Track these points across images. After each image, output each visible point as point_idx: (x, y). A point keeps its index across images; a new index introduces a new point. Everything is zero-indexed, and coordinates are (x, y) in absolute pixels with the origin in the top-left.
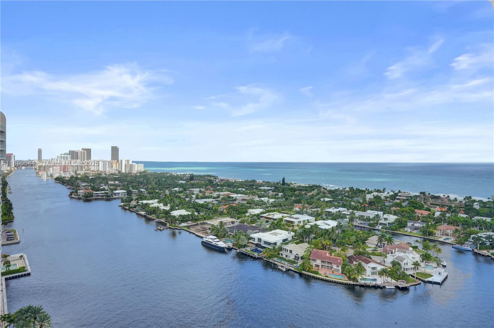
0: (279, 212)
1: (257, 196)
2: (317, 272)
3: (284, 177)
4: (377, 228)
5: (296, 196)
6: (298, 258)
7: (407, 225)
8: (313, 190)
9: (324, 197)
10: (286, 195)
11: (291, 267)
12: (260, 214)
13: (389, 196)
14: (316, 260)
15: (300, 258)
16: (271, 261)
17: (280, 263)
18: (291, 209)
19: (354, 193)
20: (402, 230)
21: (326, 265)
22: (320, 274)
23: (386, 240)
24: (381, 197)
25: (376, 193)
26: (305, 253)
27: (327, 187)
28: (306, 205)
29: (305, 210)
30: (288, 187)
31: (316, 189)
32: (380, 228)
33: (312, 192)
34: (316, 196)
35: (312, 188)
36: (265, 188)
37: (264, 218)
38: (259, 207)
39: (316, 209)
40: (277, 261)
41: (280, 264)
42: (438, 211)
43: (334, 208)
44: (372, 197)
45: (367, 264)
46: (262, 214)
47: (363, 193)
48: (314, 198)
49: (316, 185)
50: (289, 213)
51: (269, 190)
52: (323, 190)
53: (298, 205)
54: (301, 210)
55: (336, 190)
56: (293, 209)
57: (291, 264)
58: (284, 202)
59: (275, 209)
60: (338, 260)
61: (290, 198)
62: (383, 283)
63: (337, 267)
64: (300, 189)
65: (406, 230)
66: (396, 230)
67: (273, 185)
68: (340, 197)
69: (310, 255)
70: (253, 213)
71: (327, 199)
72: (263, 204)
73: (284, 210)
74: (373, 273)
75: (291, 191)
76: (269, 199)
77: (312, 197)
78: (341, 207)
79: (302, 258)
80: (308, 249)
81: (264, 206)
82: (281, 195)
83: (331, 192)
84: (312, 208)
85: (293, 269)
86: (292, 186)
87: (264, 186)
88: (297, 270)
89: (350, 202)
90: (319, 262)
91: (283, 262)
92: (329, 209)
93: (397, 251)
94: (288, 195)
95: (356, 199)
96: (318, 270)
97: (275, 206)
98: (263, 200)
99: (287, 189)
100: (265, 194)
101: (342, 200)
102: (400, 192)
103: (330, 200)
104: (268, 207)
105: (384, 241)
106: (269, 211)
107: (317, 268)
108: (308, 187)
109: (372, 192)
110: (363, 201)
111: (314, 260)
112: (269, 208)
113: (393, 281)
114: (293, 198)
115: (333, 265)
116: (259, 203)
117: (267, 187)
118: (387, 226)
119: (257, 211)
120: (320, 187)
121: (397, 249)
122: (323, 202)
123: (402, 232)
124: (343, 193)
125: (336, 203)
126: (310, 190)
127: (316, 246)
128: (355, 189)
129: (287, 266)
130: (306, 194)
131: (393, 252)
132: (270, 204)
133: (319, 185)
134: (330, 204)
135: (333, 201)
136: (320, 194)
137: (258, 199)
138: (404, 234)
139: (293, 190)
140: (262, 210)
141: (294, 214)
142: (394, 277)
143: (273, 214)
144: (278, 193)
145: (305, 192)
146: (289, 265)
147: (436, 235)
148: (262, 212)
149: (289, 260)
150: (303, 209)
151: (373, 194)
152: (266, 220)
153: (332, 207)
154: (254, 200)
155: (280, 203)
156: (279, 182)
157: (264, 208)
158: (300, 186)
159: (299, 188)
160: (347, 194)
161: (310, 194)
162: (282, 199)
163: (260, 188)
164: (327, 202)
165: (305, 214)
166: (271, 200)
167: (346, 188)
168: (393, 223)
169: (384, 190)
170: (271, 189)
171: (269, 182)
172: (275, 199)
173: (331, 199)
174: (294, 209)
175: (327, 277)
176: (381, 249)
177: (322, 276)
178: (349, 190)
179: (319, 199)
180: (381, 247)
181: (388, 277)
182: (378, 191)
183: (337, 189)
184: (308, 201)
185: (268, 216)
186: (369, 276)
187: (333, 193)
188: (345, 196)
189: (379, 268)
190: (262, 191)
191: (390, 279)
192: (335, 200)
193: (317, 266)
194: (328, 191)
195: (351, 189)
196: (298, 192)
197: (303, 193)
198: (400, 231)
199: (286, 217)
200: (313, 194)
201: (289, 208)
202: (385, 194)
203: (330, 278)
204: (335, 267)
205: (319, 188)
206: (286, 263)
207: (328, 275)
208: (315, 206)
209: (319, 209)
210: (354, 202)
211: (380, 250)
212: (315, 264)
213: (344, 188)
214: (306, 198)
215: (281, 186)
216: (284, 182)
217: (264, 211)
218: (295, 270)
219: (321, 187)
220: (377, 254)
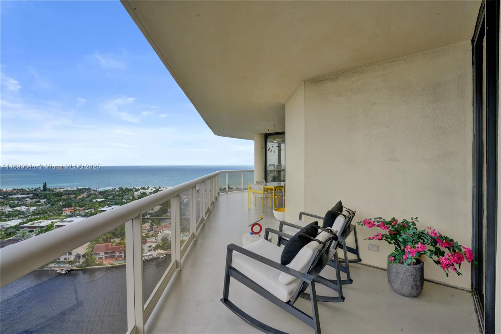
0: (46, 219)
1: (8, 206)
2: (102, 263)
3: (45, 183)
4: (146, 217)
5: (64, 200)
6: (80, 257)
7: (167, 211)
8: (83, 193)
9: (96, 198)
10: (51, 201)
11: (72, 267)
12: (19, 225)
13: (152, 192)
14: (99, 253)
15: (81, 257)
16: (45, 268)
17: (59, 267)
18: (59, 215)
19: (124, 191)
20: (165, 215)
21: (110, 255)
22: (104, 264)
23: (156, 224)
24: (146, 193)
25: (143, 190)
26: (87, 250)
27: (96, 189)
28: (77, 208)
29: (77, 212)
30: (52, 192)
31: (86, 192)
32: (149, 217)
33: (82, 195)
34: (87, 198)
35: (81, 191)
36: (19, 196)
37: (26, 228)
38: (14, 218)
39: (89, 210)
40: (54, 267)
41: (58, 269)
42: (186, 199)
43: (108, 206)
44: (140, 194)
45: (145, 244)
46: (23, 224)
47: (132, 191)
48: (86, 200)
49: (85, 188)
50: (59, 218)
51: (24, 198)
52: (93, 192)
53: (67, 209)
54: (73, 214)
55: (106, 191)
56: (62, 214)
57: (71, 265)
58: (50, 208)
59: (39, 217)
60: (120, 248)
61: (57, 203)
62: (157, 255)
63: (120, 254)
64: (68, 193)
65: (167, 214)
66: (160, 216)
67: (31, 192)
68: (111, 197)
69: (92, 251)
70: (8, 226)
71: (99, 200)
72: (20, 213)
73: (51, 216)
74: (149, 251)
75: (56, 197)
76: (28, 208)
77: (83, 199)
78: (114, 205)
79: (84, 256)
80: (89, 246)
81: (21, 216)
82: (44, 201)
83: (101, 193)
84: (84, 210)
85: (75, 268)
86: (58, 191)
87: (15, 194)
88: (80, 268)
89: (122, 200)
90: (102, 254)
91: (62, 266)
92: (103, 208)
93: (165, 230)
94: (54, 201)
95: (127, 196)
96: (102, 261)
97: (37, 214)
98: (18, 209)
99: (51, 194)
100: (21, 203)
101: (114, 199)
102: (160, 188)
103: (102, 200)
104: (28, 216)
105: (154, 225)
106: (31, 220)
107: (101, 260)
108: (77, 191)
109: (138, 190)
110: (132, 198)
111: (97, 254)
112: (30, 217)
113: (164, 252)
114: (61, 203)
115: (116, 253)
116: (13, 214)
117: (21, 194)
118: (154, 214)
119: (14, 223)
120: (89, 189)
121: (164, 229)
122: (95, 203)
123: (165, 216)
124: (114, 192)
125: (109, 202)
126: (79, 193)
127: (97, 242)
128: (124, 189)
129: (67, 267)
130: (75, 198)
131: (162, 232)
132: (30, 213)
133: (89, 188)
134: (103, 204)
135: (105, 200)
136: (91, 196)
137: (11, 210)
138: (167, 217)
139: (59, 195)
140: (20, 221)
141: (66, 218)
142: (165, 248)
143: (39, 222)
144: (39, 200)
145: (75, 195)
146: (70, 266)
147: (186, 215)
148: (22, 223)
149: (69, 262)
150: (75, 212)
151: (140, 191)
152: (29, 230)
153: (106, 206)
154: (4, 211)
155: (45, 210)
156: (38, 189)
157: (22, 218)
158: (68, 190)
159: (65, 193)
160: (117, 194)
161: (81, 197)
162: (46, 205)
163: (10, 197)
164: (100, 202)
165: (78, 216)
166: (32, 209)
167: (115, 188)
168: (158, 211)
169: (148, 187)
170: (28, 197)
171: (23, 189)
172: (36, 206)
173: (104, 199)
174: (64, 213)
175: (112, 264)
176: (153, 231)
177: (107, 265)
178: (119, 189)
179: (91, 201)
180: (153, 230)
181: (160, 250)
182: (144, 189)
183: (107, 189)
184: (79, 203)
185: (31, 225)
186: (146, 253)
187: (104, 194)
188: (117, 196)
189: (154, 245)
190: (15, 200)
191: (162, 251)
192: (107, 199)
193: (101, 258)
194: (98, 192)
195: (121, 189)
196: (65, 196)
197: (72, 196)
198: (163, 216)
199: (57, 222)
200: (83, 197)
201: (58, 214)
202: (149, 191)
203: (114, 264)
204: (118, 254)
205: (88, 191)
206: (67, 265)
207: (112, 262)
208: (88, 207)
209: (93, 210)
210: (125, 199)
211: (151, 233)
212: (99, 258)
213: (114, 188)
214: (77, 202)
215: (43, 192)
216: (46, 188)
217: (25, 220)
218: (77, 269)
219: (91, 189)
220: (150, 236)
